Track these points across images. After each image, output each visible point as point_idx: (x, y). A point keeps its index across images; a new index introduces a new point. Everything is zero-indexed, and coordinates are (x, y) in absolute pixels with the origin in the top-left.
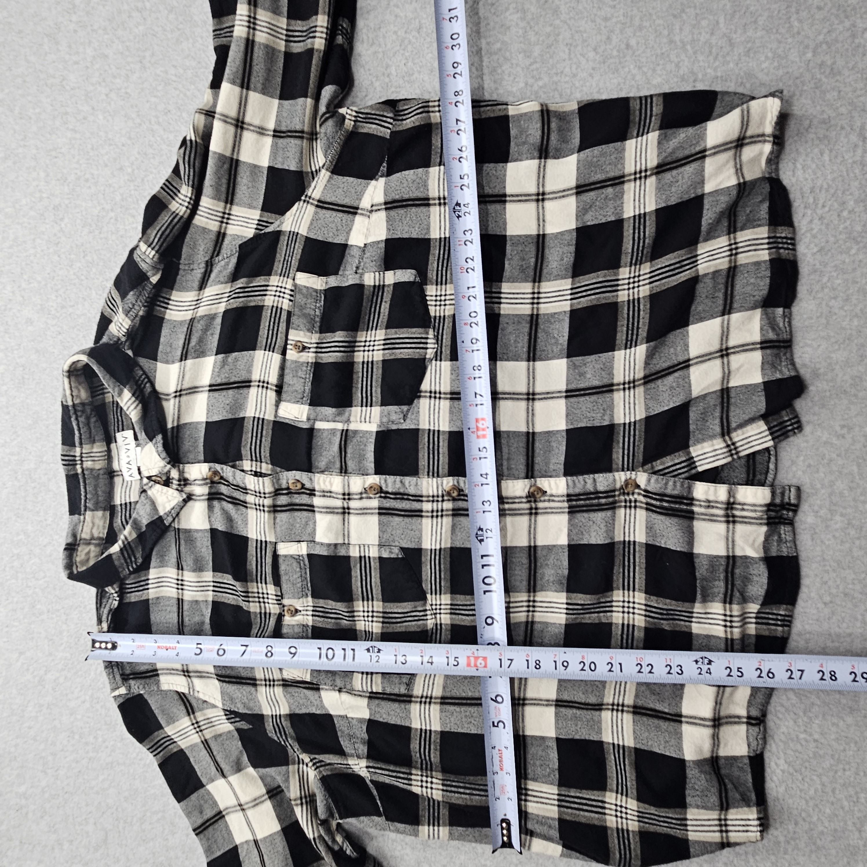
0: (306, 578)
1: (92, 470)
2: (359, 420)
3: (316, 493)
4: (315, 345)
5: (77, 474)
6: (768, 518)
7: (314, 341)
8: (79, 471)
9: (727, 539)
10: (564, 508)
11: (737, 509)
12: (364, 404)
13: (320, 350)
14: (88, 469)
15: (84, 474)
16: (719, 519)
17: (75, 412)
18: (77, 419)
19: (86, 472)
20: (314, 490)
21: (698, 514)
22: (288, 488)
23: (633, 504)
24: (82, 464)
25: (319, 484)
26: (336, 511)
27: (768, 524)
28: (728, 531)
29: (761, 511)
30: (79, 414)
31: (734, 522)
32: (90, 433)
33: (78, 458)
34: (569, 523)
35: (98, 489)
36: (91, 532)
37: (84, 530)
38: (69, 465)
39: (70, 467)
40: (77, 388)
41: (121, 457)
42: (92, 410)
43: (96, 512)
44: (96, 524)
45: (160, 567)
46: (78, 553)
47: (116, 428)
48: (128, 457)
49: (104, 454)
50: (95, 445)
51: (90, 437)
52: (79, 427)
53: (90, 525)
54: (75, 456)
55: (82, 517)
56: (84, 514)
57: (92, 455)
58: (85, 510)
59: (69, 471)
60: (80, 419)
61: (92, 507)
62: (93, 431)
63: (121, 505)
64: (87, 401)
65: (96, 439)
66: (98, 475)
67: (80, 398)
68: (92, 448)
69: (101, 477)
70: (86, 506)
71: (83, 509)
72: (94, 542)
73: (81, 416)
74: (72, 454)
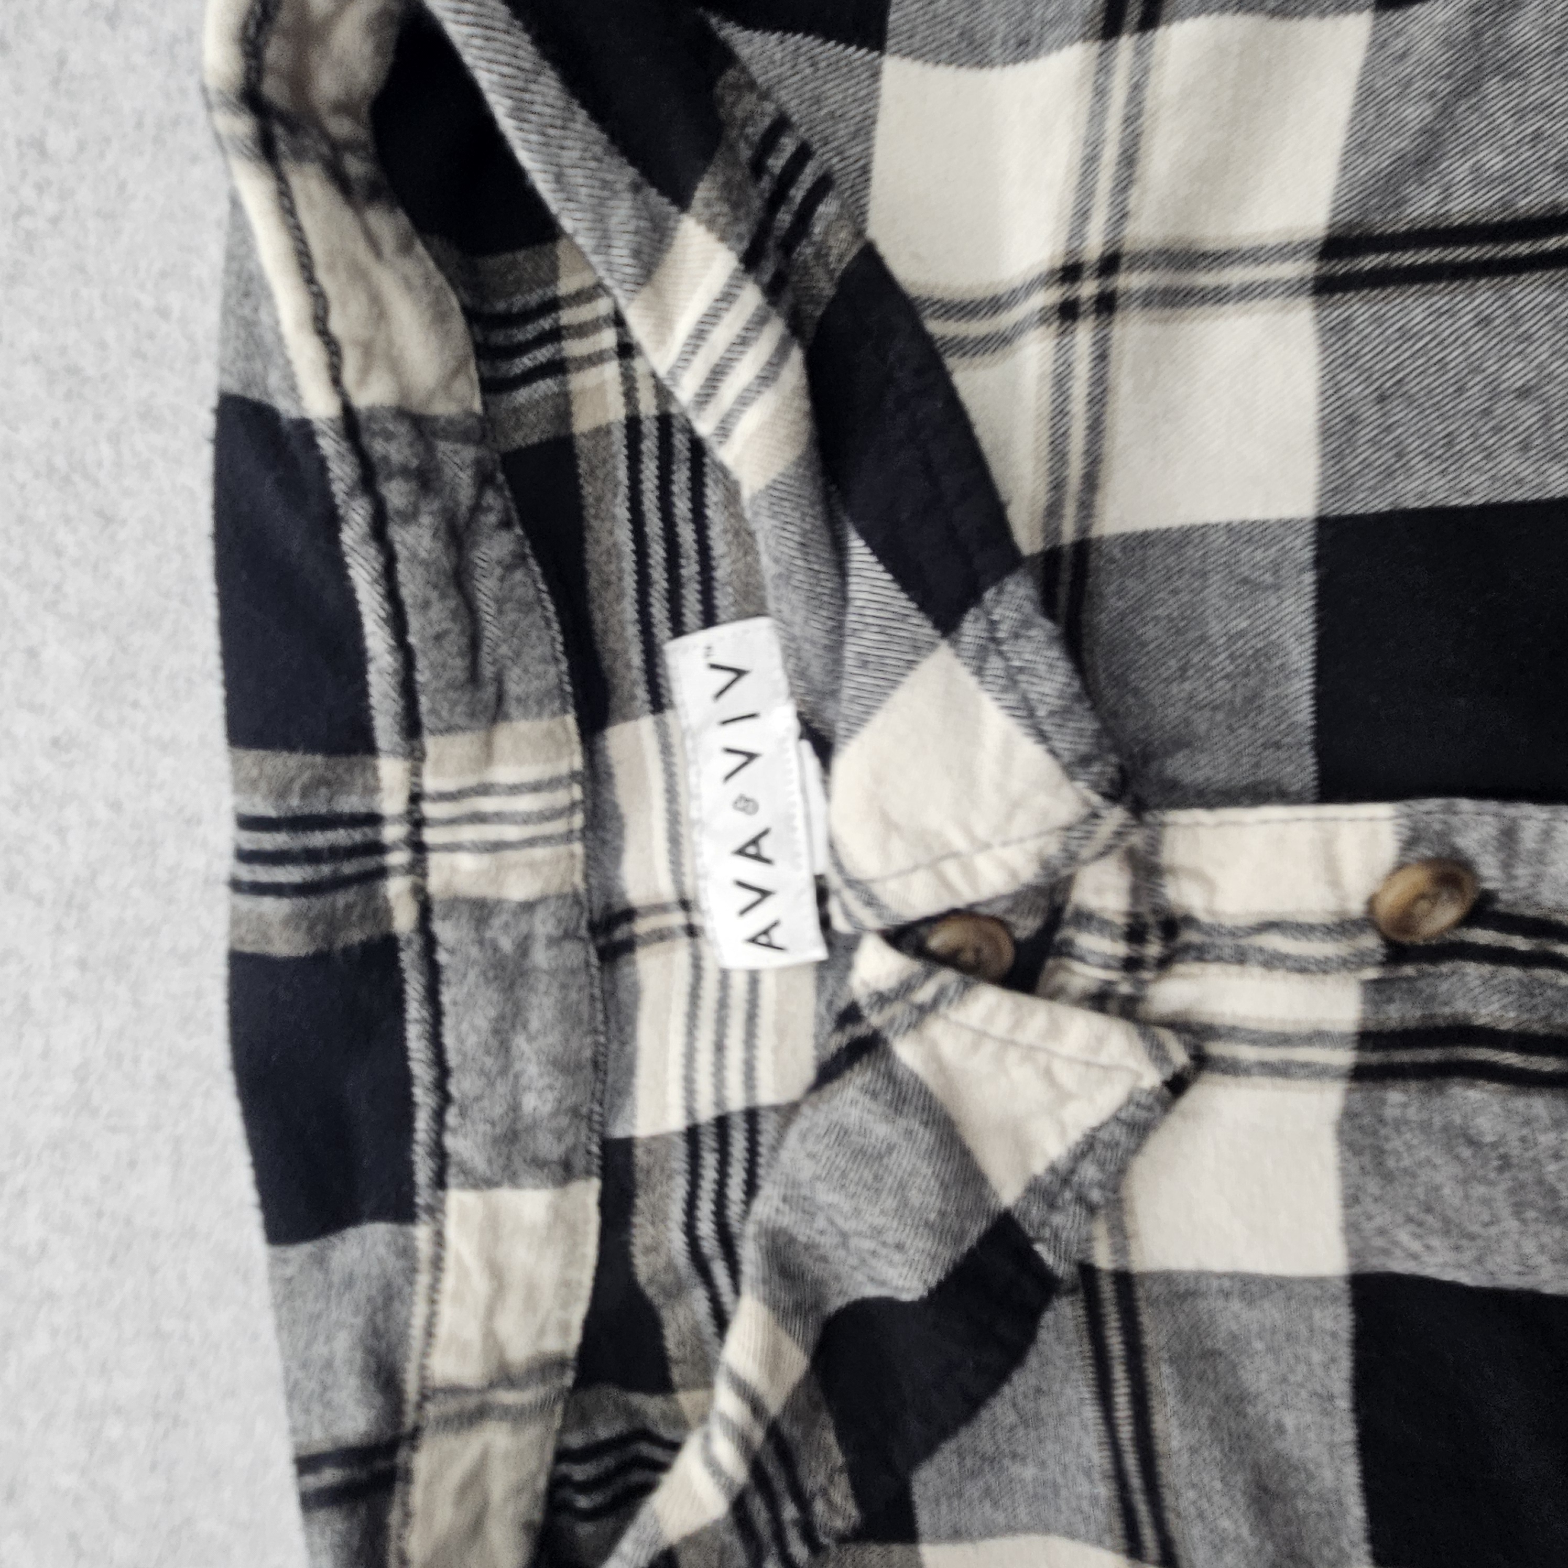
35: (520, 1042)
36: (490, 1335)
37: (443, 1329)
38: (338, 883)
39: (342, 899)
40: (359, 274)
41: (692, 810)
42: (483, 480)
43: (505, 1196)
44: (515, 1279)
45: (990, 1532)
46: (417, 1496)
47: (659, 611)
48: (746, 804)
49: (561, 798)
50: (504, 736)
51: (474, 677)
52: (392, 595)
53: (480, 1284)
54: (374, 819)
55: (422, 1233)
56: (435, 1211)
57: (488, 804)
58: (440, 1182)
59: (333, 923)
60: (401, 537)
61: (479, 1163)
62: (491, 631)
63: (692, 1134)
64: (443, 408)
65: (514, 688)
66: (524, 946)
67: (395, 367)
68: (488, 755)
69: (541, 956)
70: (440, 1154)
71: (423, 1171)
72: (508, 1397)
73: (409, 517)
74: (350, 803)
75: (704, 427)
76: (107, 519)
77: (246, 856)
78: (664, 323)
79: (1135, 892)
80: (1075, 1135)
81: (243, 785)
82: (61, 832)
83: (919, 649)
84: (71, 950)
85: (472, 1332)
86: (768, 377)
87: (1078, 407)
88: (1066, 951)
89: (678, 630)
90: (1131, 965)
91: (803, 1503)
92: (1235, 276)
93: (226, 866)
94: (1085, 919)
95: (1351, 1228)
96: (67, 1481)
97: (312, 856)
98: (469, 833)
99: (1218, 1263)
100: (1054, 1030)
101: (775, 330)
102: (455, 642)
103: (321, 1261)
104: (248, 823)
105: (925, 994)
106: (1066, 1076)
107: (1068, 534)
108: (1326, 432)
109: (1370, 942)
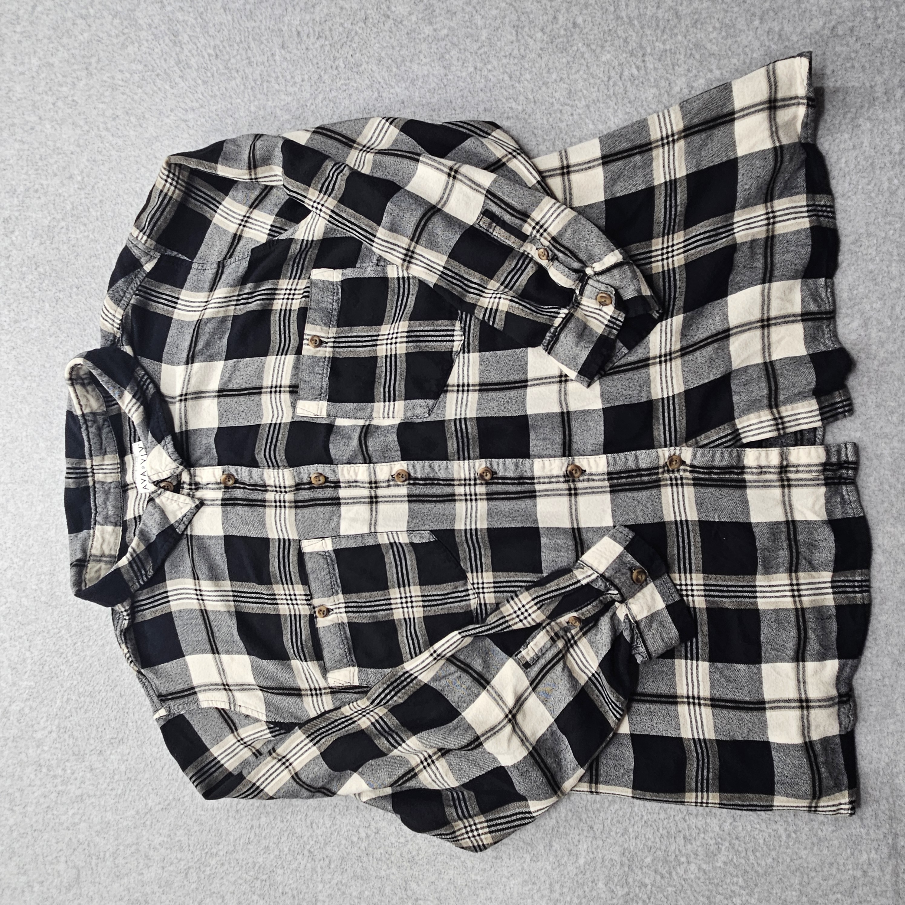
0: (335, 575)
1: (103, 483)
2: (381, 416)
3: (342, 485)
4: (333, 340)
5: (88, 487)
6: (825, 479)
7: (331, 335)
8: (91, 484)
9: (784, 504)
10: (605, 487)
11: (790, 472)
12: (387, 399)
13: (338, 345)
14: (99, 482)
15: (95, 488)
16: (773, 484)
17: (86, 421)
18: (87, 429)
19: (97, 486)
20: (339, 482)
21: (750, 482)
22: (310, 483)
23: (679, 482)
24: (93, 476)
25: (343, 474)
26: (363, 500)
27: (826, 485)
28: (784, 496)
29: (817, 471)
30: (89, 424)
31: (789, 486)
32: (101, 444)
33: (89, 471)
34: (612, 503)
35: (108, 503)
36: (101, 548)
37: (94, 546)
38: (80, 478)
39: (81, 480)
40: (85, 396)
41: (135, 468)
42: (105, 420)
43: (105, 527)
44: (107, 541)
45: (176, 578)
46: (88, 570)
47: (132, 439)
48: (143, 467)
49: (116, 466)
50: (106, 457)
51: (101, 448)
52: (88, 437)
53: (100, 540)
54: (86, 468)
55: (92, 531)
56: (94, 528)
57: (104, 467)
58: (95, 524)
59: (80, 484)
60: (90, 430)
61: (101, 521)
62: (104, 442)
63: (135, 518)
64: (99, 411)
65: (108, 450)
66: (109, 489)
67: (91, 407)
68: (103, 459)
69: (112, 490)
70: (95, 520)
71: (92, 523)
72: (104, 559)
73: (91, 427)
74: (82, 466)
75: (130, 415)
76: (51, 423)
77: (67, 473)
78: (123, 403)
79: (191, 479)
80: (183, 514)
81: (68, 463)
82: (40, 473)
83: (155, 445)
84: (41, 493)
85: (99, 547)
86: (137, 410)
87: (183, 412)
88: (183, 488)
89: (135, 441)
90: (191, 489)
91: (146, 572)
92: (207, 394)
93: (65, 475)
94: (184, 483)
95: (224, 528)
96: (34, 587)
97: (77, 473)
98: (101, 471)
99: (206, 534)
100: (179, 498)
101: (138, 404)
102: (98, 443)
103: (76, 536)
104: (68, 468)
105: (159, 492)
106: (181, 505)
107: (184, 429)
108: (219, 416)
109: (222, 486)
